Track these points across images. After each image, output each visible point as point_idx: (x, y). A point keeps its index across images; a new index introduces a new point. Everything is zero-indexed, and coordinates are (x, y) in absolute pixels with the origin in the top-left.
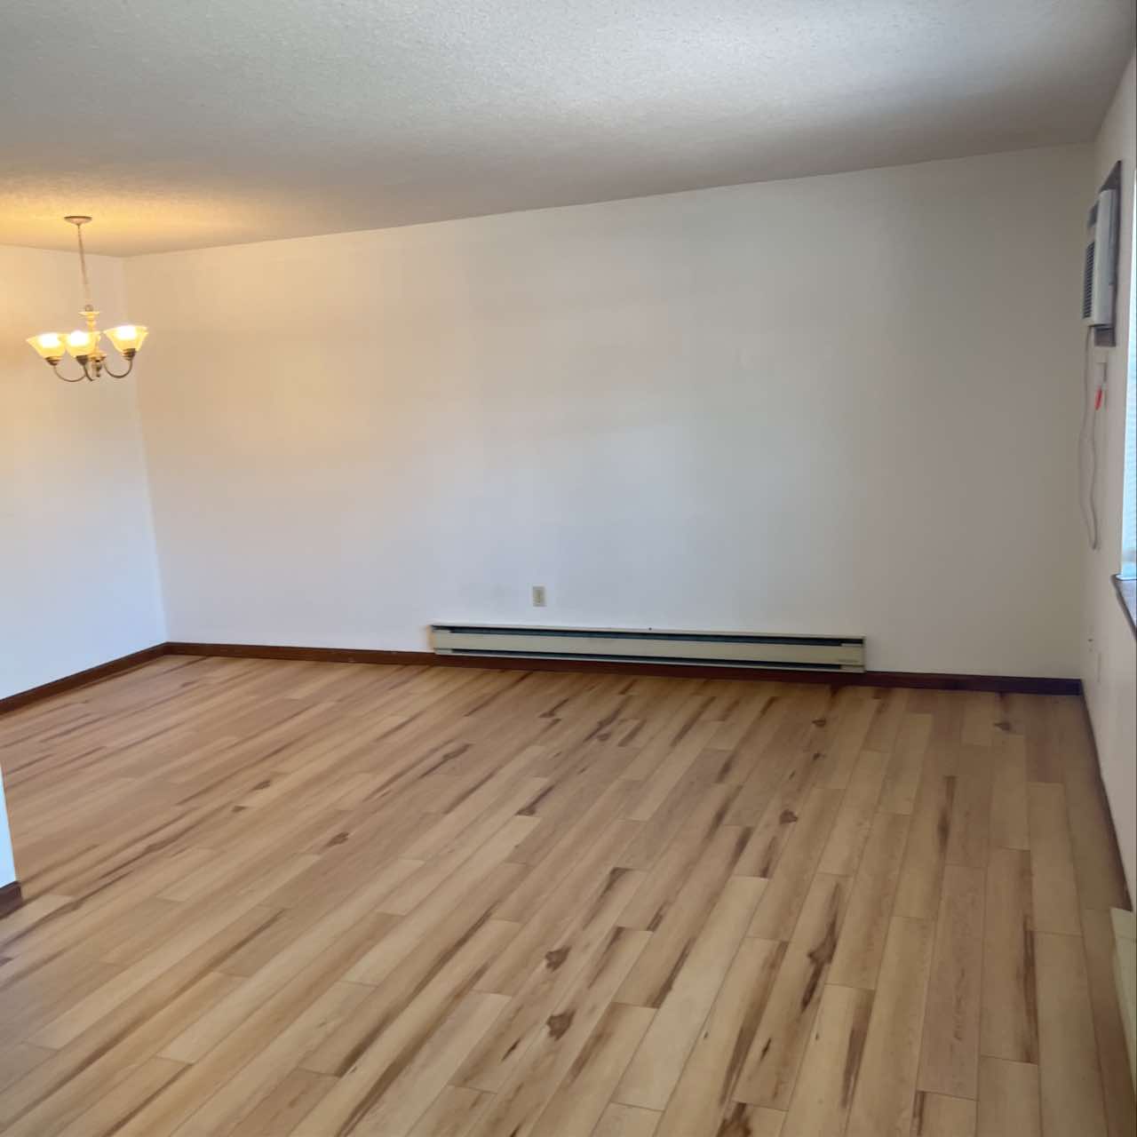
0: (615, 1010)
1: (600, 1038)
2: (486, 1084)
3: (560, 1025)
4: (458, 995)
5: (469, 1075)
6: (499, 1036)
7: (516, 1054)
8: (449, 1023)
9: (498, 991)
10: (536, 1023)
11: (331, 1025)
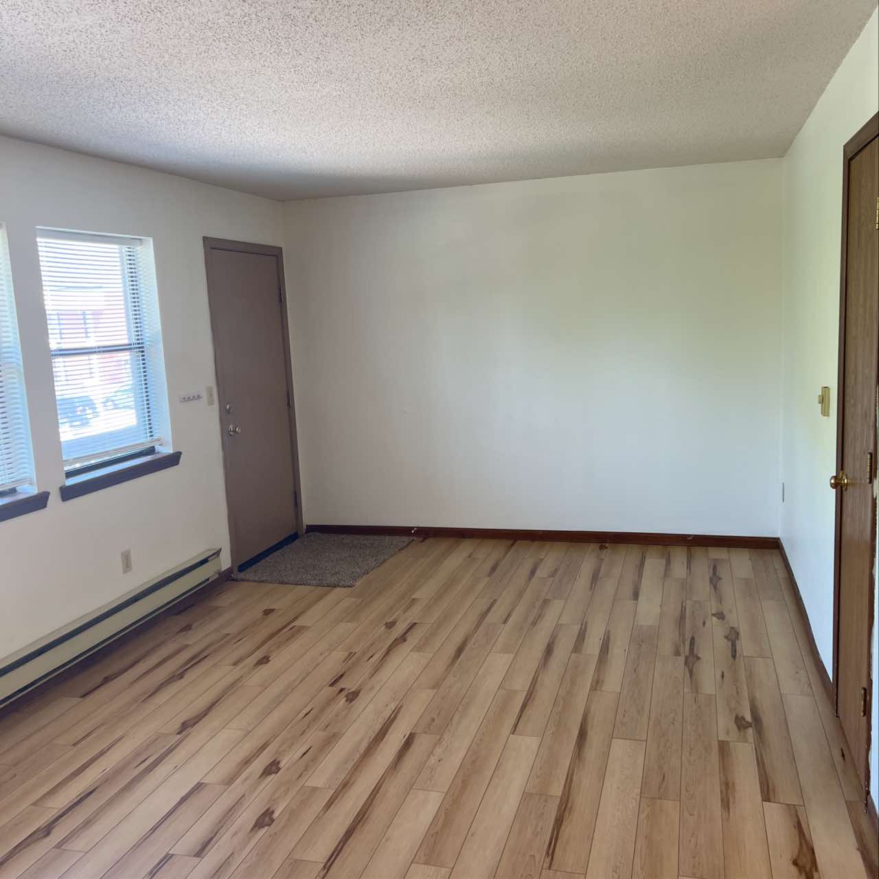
0: (230, 781)
1: (247, 762)
2: (322, 734)
3: (272, 768)
4: (345, 786)
5: (331, 740)
6: (314, 759)
7: (304, 750)
8: (350, 766)
9: (315, 789)
10: (288, 769)
11: (433, 760)
